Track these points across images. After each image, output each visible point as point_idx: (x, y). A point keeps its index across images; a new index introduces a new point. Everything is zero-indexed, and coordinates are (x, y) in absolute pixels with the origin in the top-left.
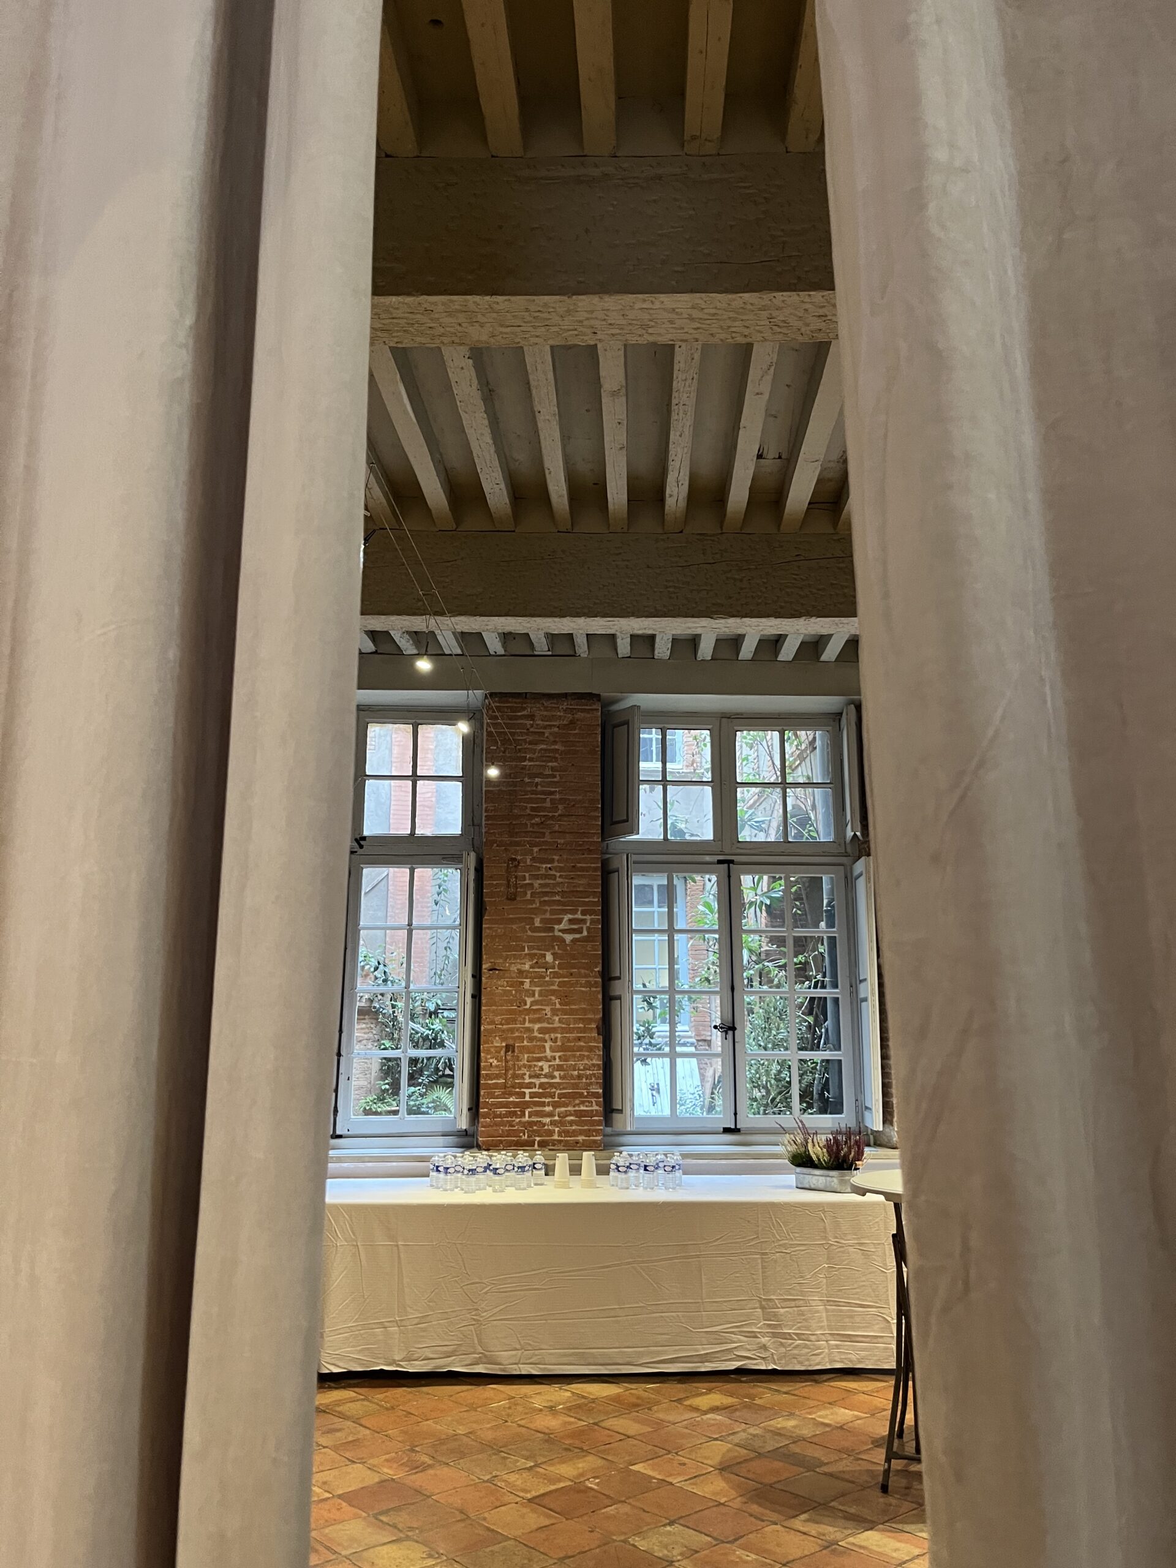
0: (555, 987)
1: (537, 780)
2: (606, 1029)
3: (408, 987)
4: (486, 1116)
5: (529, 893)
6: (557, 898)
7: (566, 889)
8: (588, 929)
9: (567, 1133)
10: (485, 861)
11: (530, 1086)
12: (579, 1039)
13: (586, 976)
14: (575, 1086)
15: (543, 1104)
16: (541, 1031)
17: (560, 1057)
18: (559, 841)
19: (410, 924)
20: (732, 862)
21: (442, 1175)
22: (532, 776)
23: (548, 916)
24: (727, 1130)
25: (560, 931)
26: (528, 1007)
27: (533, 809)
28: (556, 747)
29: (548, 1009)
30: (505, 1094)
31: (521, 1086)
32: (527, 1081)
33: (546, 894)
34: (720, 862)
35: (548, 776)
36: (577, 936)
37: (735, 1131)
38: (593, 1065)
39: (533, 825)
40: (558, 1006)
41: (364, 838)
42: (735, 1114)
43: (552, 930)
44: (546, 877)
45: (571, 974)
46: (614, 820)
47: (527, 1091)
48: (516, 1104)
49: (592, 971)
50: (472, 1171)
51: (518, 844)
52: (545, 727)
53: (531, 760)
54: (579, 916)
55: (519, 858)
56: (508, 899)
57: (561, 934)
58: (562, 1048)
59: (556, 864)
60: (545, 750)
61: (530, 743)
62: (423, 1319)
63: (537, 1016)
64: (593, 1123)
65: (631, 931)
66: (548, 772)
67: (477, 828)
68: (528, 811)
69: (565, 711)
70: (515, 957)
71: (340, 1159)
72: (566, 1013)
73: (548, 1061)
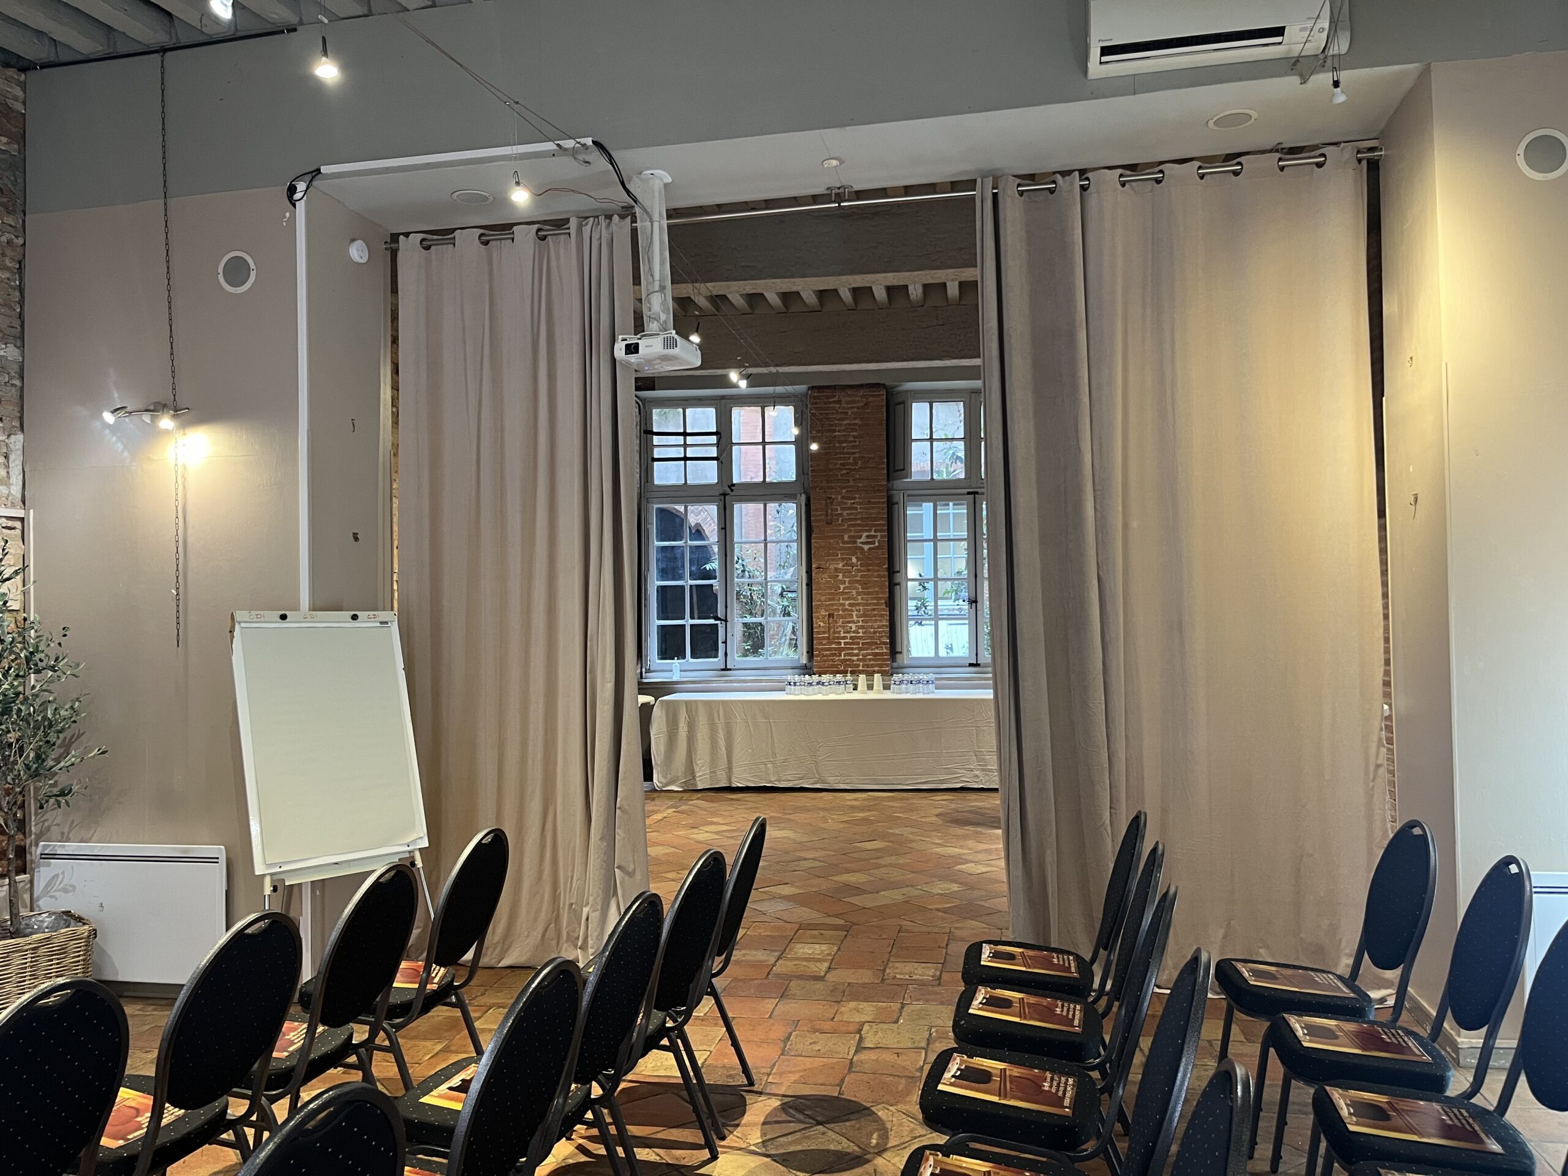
0: (859, 578)
1: (844, 445)
2: (891, 604)
3: (766, 579)
4: (818, 656)
5: (840, 519)
6: (859, 522)
7: (864, 516)
8: (879, 541)
9: (868, 666)
10: (812, 499)
11: (844, 638)
12: (874, 610)
13: (878, 571)
14: (872, 638)
15: (852, 649)
16: (850, 605)
17: (862, 621)
18: (859, 485)
19: (765, 539)
20: (977, 493)
21: (793, 687)
22: (840, 442)
23: (853, 533)
24: (971, 665)
25: (861, 543)
26: (841, 590)
27: (841, 464)
28: (856, 422)
29: (854, 592)
30: (828, 643)
31: (839, 638)
32: (842, 635)
33: (851, 519)
34: (969, 493)
35: (851, 442)
36: (872, 546)
37: (977, 665)
38: (884, 625)
39: (842, 475)
40: (860, 590)
41: (734, 485)
42: (977, 655)
43: (855, 542)
44: (852, 508)
45: (868, 570)
46: (897, 468)
47: (842, 641)
48: (836, 649)
49: (882, 568)
50: (810, 684)
51: (831, 488)
52: (848, 408)
53: (839, 431)
54: (873, 533)
55: (833, 496)
56: (827, 523)
57: (861, 545)
58: (864, 615)
59: (857, 500)
60: (850, 424)
61: (839, 420)
62: (785, 760)
63: (846, 596)
64: (884, 660)
65: (906, 541)
66: (851, 439)
67: (806, 476)
68: (838, 466)
69: (862, 397)
70: (833, 560)
71: (731, 681)
72: (865, 594)
73: (855, 623)
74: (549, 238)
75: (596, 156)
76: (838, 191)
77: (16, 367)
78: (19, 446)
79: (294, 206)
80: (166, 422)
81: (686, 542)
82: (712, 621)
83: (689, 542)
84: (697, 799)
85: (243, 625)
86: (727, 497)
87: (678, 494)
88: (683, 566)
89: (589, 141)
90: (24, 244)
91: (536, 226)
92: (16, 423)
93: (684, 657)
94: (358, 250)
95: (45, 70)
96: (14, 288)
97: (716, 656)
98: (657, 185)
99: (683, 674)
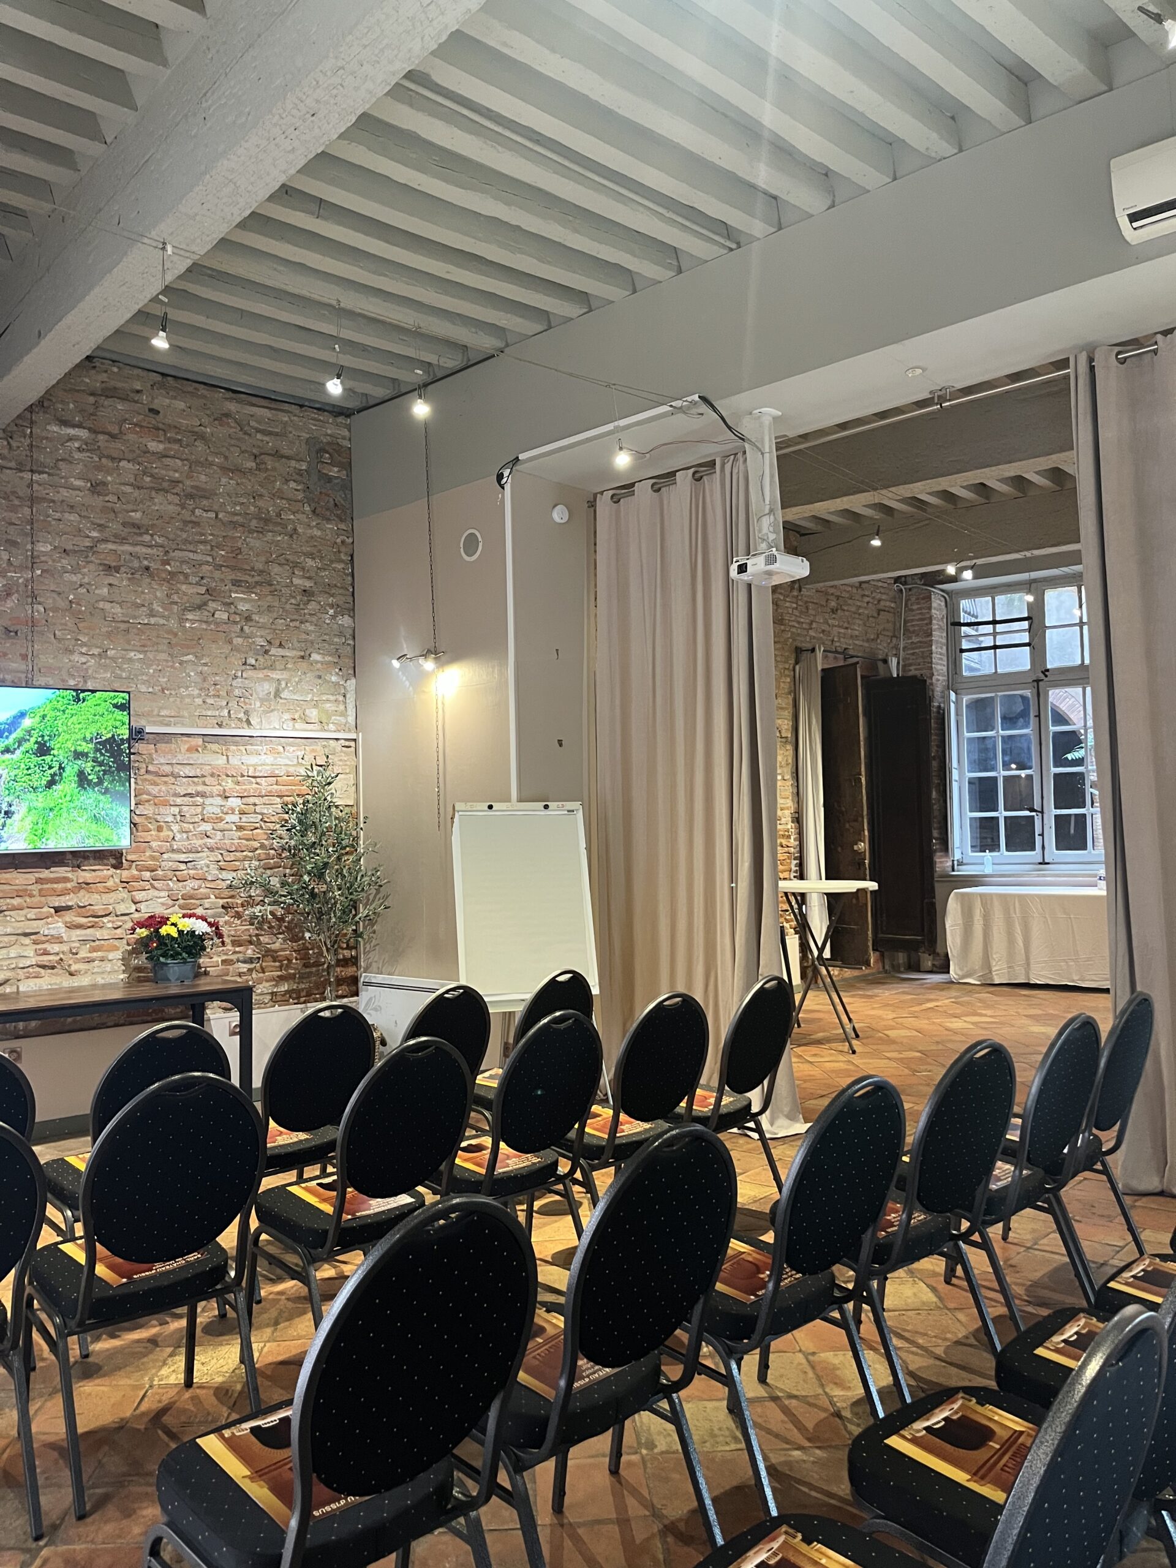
19: (1085, 726)
41: (1048, 670)
62: (1089, 959)
71: (1044, 876)
74: (705, 478)
75: (704, 408)
76: (940, 393)
77: (351, 632)
78: (353, 687)
79: (503, 488)
80: (429, 665)
81: (998, 732)
82: (1027, 813)
83: (1001, 732)
84: (988, 992)
85: (460, 813)
86: (1041, 683)
87: (988, 683)
88: (995, 757)
89: (696, 397)
90: (353, 542)
91: (692, 470)
92: (352, 672)
93: (999, 851)
94: (558, 514)
95: (361, 414)
96: (347, 575)
97: (1033, 849)
98: (767, 421)
99: (995, 866)
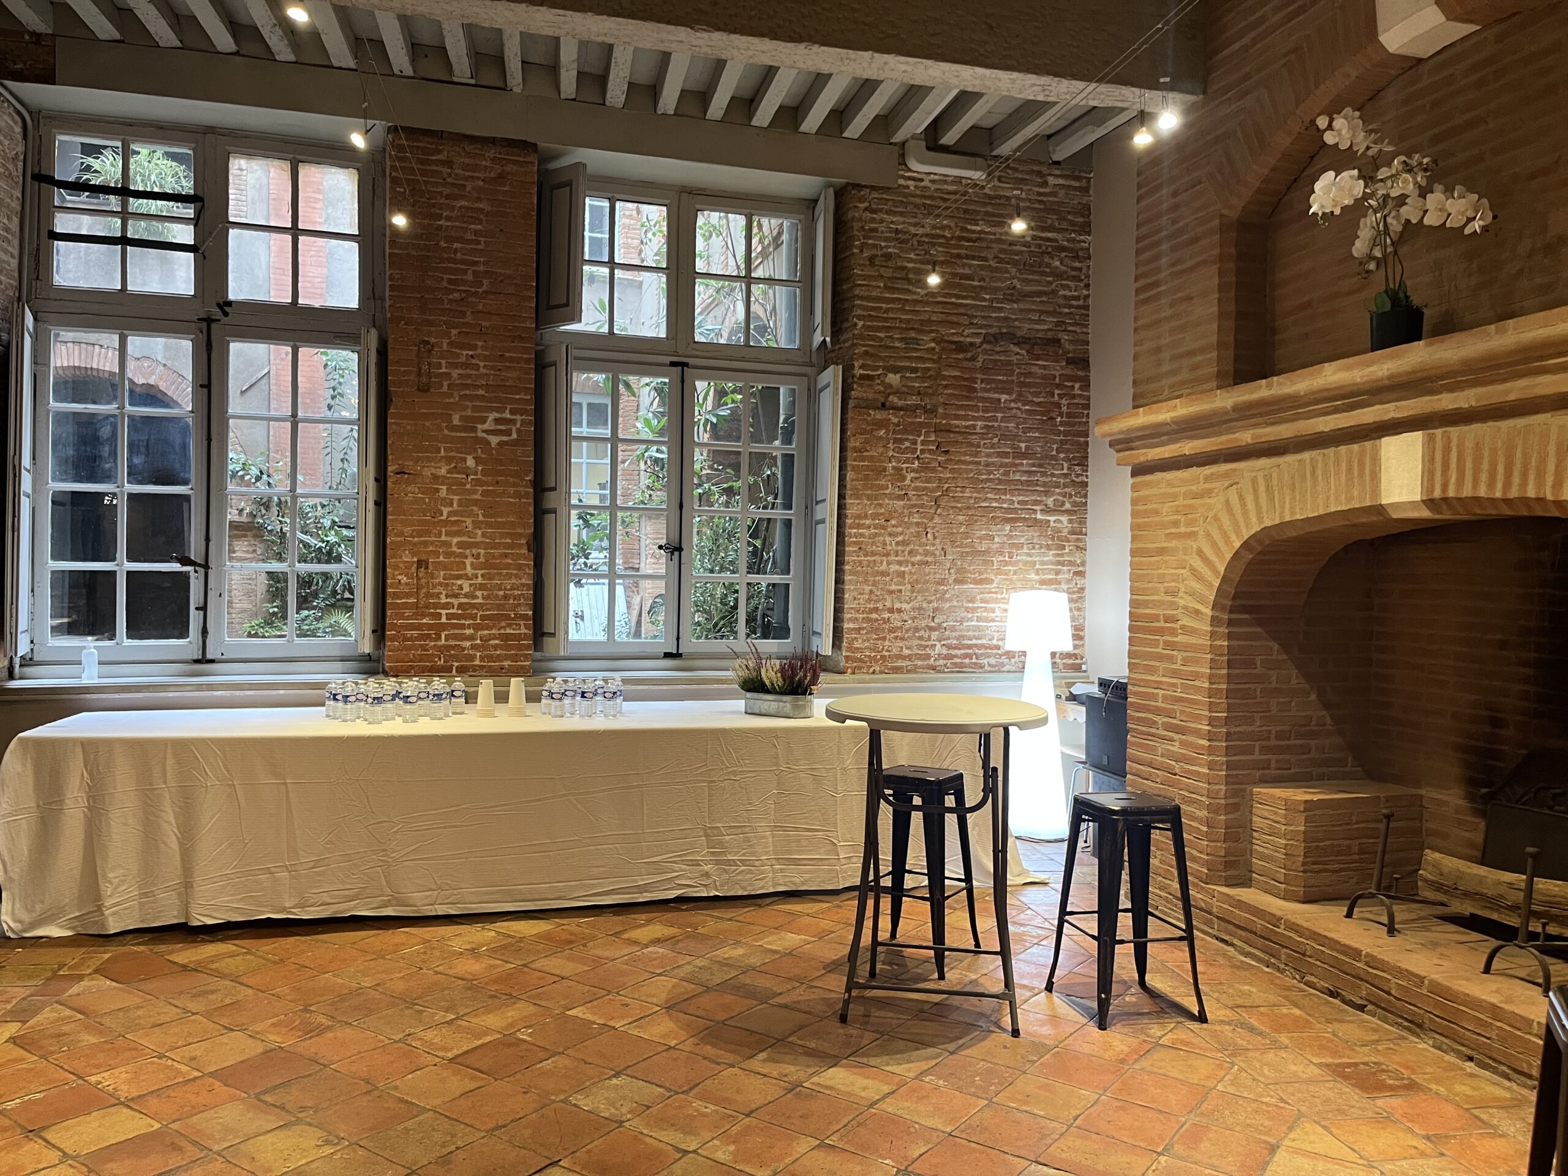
0: (478, 497)
1: (456, 245)
2: (538, 545)
3: (293, 489)
4: (393, 638)
5: (445, 384)
6: (481, 392)
7: (491, 383)
8: (519, 431)
9: (491, 658)
10: (390, 341)
11: (446, 606)
12: (506, 556)
13: (515, 485)
14: (500, 607)
15: (463, 627)
16: (460, 545)
17: (482, 575)
18: (484, 324)
19: (294, 415)
20: (686, 365)
21: (340, 704)
22: (450, 239)
23: (469, 413)
24: (668, 655)
25: (484, 431)
26: (444, 518)
27: (450, 281)
28: (481, 206)
29: (469, 521)
30: (415, 616)
31: (437, 606)
32: (444, 600)
33: (467, 386)
34: (673, 364)
35: (471, 242)
36: (505, 438)
37: (676, 655)
38: (523, 585)
39: (450, 301)
40: (481, 518)
41: (229, 304)
42: (678, 639)
43: (474, 429)
44: (466, 365)
45: (497, 482)
46: (552, 303)
47: (443, 612)
48: (430, 627)
49: (523, 480)
50: (378, 700)
51: (431, 323)
52: (466, 179)
53: (448, 219)
54: (507, 415)
55: (433, 340)
56: (419, 390)
57: (484, 435)
58: (486, 565)
60: (468, 208)
61: (448, 199)
62: (317, 864)
63: (456, 528)
64: (520, 647)
65: (570, 438)
66: (470, 236)
67: (379, 302)
68: (445, 284)
69: (493, 159)
70: (429, 460)
72: (490, 525)
73: (468, 579)
81: (123, 407)
82: (175, 567)
83: (128, 407)
86: (214, 326)
87: (105, 309)
88: (114, 454)
93: (112, 637)
97: (183, 633)
99: (106, 669)
